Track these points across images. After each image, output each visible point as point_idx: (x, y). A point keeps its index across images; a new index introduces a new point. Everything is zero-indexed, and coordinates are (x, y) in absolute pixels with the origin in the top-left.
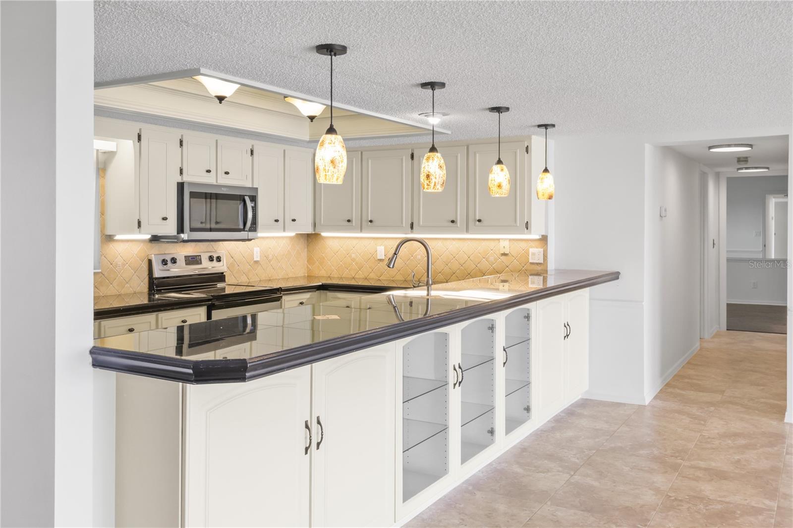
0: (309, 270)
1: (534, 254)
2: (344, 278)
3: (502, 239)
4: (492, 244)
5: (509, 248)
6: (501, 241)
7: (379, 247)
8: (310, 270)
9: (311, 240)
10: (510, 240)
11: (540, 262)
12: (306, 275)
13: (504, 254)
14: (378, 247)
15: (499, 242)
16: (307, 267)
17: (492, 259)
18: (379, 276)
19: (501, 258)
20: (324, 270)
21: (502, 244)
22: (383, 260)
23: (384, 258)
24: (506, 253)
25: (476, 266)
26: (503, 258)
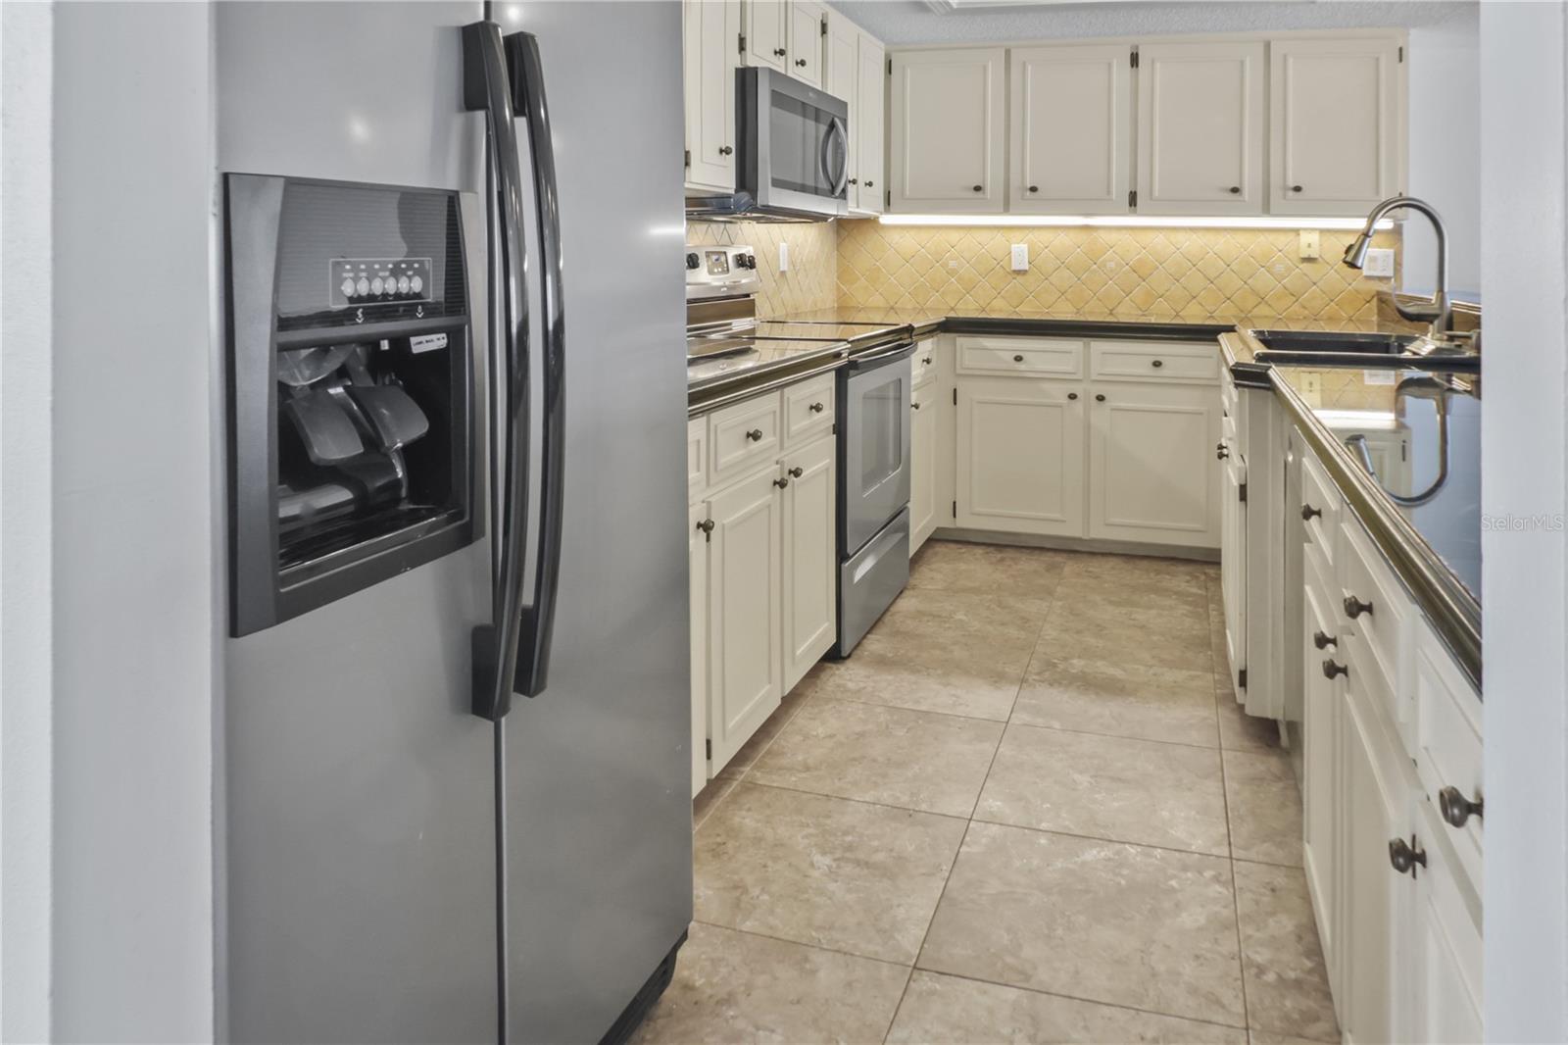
0: (841, 295)
1: (1373, 259)
2: (927, 309)
3: (1305, 229)
4: (1282, 240)
5: (1321, 245)
6: (1301, 232)
7: (1017, 245)
8: (845, 294)
9: (846, 234)
10: (1322, 231)
11: (1388, 275)
12: (836, 305)
13: (1309, 260)
14: (1013, 246)
15: (1299, 235)
16: (838, 288)
17: (1280, 268)
18: (1015, 304)
19: (1301, 266)
20: (881, 294)
21: (1305, 238)
22: (1026, 271)
23: (1027, 268)
24: (1312, 256)
25: (1245, 283)
26: (1305, 266)
